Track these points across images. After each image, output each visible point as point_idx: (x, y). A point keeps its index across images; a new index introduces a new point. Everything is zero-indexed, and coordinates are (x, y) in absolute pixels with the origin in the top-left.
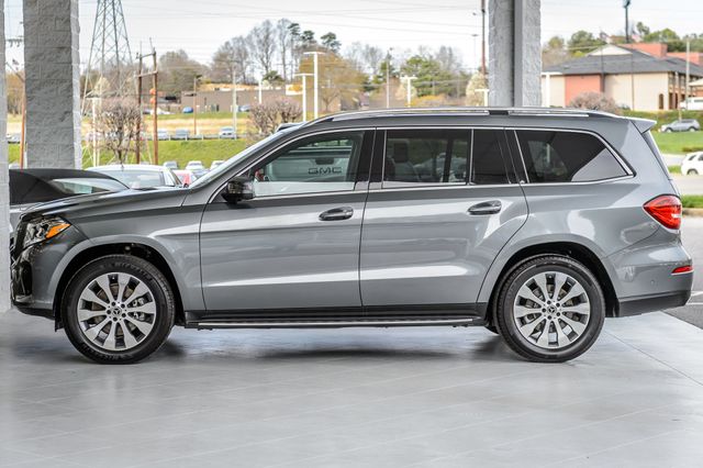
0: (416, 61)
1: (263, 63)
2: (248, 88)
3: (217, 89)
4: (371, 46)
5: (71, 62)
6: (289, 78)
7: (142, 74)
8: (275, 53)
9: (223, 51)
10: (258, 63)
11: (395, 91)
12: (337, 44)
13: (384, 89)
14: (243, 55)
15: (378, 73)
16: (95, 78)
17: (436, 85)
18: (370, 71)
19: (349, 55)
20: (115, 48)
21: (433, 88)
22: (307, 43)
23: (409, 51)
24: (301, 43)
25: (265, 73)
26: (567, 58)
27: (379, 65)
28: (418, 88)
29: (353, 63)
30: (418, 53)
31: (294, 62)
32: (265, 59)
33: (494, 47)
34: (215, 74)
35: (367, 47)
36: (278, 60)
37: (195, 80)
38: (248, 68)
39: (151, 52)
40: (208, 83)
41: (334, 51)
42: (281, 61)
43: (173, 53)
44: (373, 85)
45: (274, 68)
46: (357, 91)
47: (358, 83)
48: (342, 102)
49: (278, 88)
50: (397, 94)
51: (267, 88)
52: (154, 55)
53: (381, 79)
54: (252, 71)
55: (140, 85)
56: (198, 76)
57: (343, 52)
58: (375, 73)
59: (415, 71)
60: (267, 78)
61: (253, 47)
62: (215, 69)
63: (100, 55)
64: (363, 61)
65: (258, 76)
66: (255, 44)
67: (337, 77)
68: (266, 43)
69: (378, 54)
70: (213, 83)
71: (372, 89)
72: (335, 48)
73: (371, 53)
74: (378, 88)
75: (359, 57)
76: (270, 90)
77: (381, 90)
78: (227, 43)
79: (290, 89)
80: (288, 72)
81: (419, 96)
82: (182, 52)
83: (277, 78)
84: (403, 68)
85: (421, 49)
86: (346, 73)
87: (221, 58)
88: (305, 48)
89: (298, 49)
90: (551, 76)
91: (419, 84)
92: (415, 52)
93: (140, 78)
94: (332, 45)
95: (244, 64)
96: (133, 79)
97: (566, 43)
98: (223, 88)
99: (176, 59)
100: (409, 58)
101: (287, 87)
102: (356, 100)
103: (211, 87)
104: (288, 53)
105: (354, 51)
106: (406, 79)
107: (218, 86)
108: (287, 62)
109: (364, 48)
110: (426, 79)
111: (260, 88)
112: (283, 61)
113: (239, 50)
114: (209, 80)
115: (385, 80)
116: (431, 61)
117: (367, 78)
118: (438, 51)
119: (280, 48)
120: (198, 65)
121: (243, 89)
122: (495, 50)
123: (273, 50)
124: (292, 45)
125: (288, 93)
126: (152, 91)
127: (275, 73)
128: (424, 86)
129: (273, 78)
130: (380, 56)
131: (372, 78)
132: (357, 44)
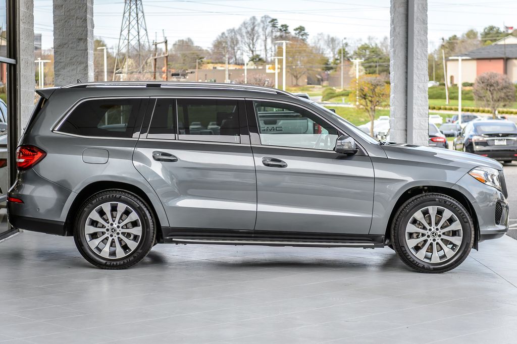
0: (365, 48)
1: (250, 49)
2: (238, 67)
3: (215, 68)
4: (331, 36)
5: (86, 50)
6: (269, 60)
7: (156, 57)
8: (259, 41)
9: (220, 40)
10: (246, 48)
11: (349, 71)
12: (305, 34)
13: (340, 68)
14: (235, 42)
15: (337, 56)
16: (123, 60)
17: (379, 65)
18: (330, 55)
19: (315, 43)
20: (137, 37)
21: (377, 69)
22: (283, 34)
23: (361, 40)
24: (278, 34)
25: (251, 55)
26: (480, 46)
27: (337, 50)
28: (366, 68)
29: (318, 49)
30: (367, 42)
31: (273, 48)
32: (251, 46)
33: (394, 39)
34: (215, 56)
35: (329, 36)
36: (261, 46)
37: (197, 61)
38: (239, 52)
39: (163, 40)
40: (208, 63)
41: (304, 40)
42: (263, 47)
43: (183, 41)
44: (332, 65)
45: (258, 53)
46: (319, 70)
47: (320, 64)
48: (309, 78)
49: (260, 67)
50: (350, 73)
51: (252, 67)
52: (166, 42)
53: (338, 61)
54: (242, 54)
55: (155, 65)
56: (201, 58)
57: (310, 41)
58: (334, 57)
59: (364, 56)
60: (252, 59)
61: (242, 36)
62: (214, 53)
63: (126, 42)
64: (325, 47)
65: (246, 58)
66: (244, 34)
67: (306, 59)
68: (252, 34)
69: (337, 42)
70: (212, 63)
71: (332, 68)
72: (304, 37)
73: (331, 42)
74: (335, 68)
75: (322, 45)
76: (254, 69)
77: (338, 69)
78: (223, 34)
79: (269, 68)
80: (269, 55)
81: (366, 74)
82: (190, 40)
83: (260, 60)
84: (356, 53)
85: (369, 38)
86: (312, 57)
87: (219, 45)
88: (281, 37)
89: (276, 38)
90: (463, 60)
91: (367, 65)
92: (365, 41)
93: (155, 59)
94: (302, 35)
95: (236, 48)
96: (151, 60)
97: (479, 35)
98: (219, 67)
99: (185, 45)
100: (360, 46)
101: (267, 66)
102: (319, 77)
103: (210, 66)
104: (269, 41)
105: (319, 40)
106: (357, 62)
107: (216, 65)
108: (268, 48)
109: (326, 38)
110: (373, 61)
111: (245, 67)
112: (264, 47)
113: (232, 39)
114: (210, 61)
115: (341, 62)
116: (377, 48)
117: (328, 61)
118: (382, 40)
119: (262, 37)
120: (201, 50)
121: (234, 68)
122: (394, 42)
123: (257, 39)
124: (272, 36)
125: (268, 71)
126: (164, 69)
127: (258, 56)
128: (370, 67)
129: (257, 60)
130: (338, 44)
131: (331, 60)
132: (321, 34)
